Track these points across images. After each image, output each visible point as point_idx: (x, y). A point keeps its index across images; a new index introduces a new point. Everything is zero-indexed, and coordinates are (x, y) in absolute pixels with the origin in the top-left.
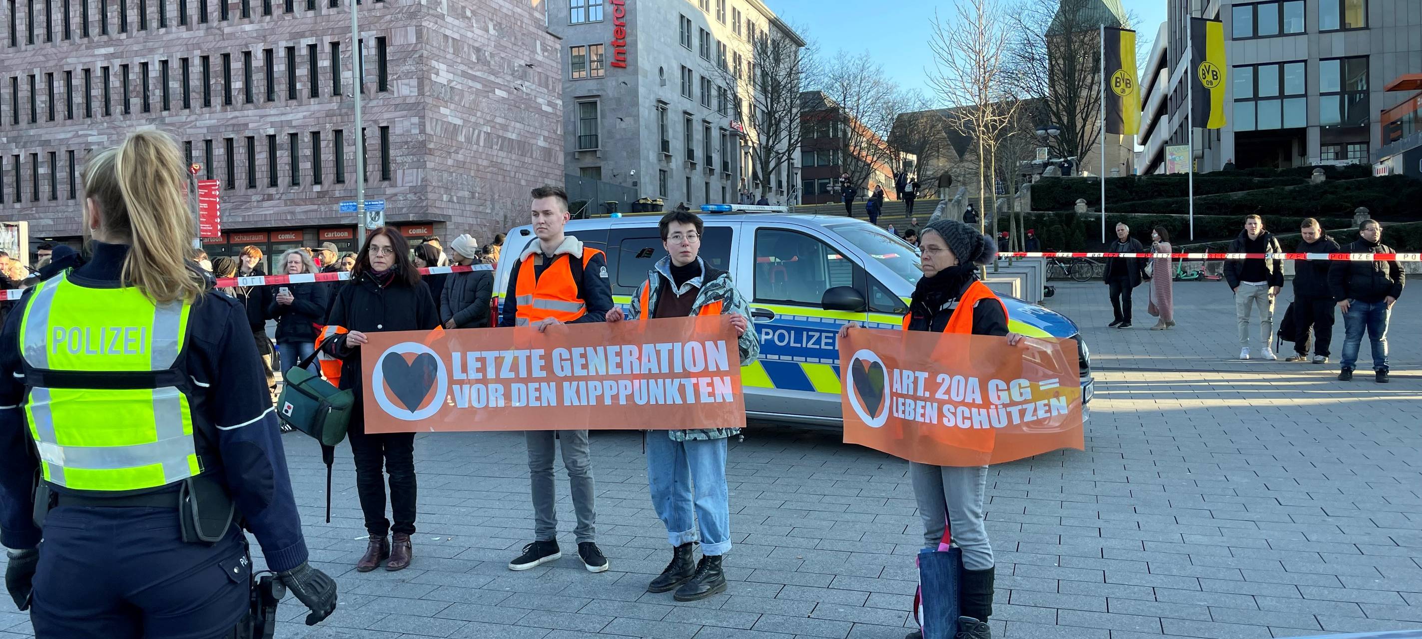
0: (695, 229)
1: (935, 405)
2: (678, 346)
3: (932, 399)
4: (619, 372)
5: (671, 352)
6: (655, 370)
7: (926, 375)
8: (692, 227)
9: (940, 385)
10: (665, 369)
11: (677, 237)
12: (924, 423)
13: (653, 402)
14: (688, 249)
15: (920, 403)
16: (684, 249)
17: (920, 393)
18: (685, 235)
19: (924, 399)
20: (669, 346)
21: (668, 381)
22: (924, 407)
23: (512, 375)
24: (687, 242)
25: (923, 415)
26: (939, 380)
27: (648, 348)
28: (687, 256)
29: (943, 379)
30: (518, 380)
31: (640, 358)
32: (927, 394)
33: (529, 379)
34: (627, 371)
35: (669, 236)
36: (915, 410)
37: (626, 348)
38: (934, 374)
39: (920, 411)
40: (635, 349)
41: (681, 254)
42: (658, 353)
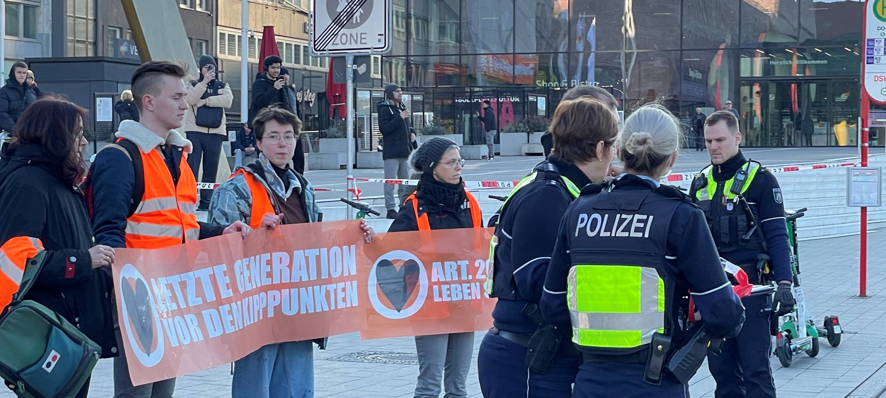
0: (292, 130)
1: (478, 284)
2: (324, 250)
3: (475, 280)
4: (268, 282)
5: (318, 258)
6: (305, 279)
7: (467, 262)
8: (290, 128)
9: (478, 268)
10: (314, 277)
11: (273, 137)
12: (472, 300)
13: (303, 312)
14: (285, 150)
15: (465, 286)
16: (281, 150)
17: (464, 278)
18: (282, 135)
19: (468, 282)
20: (316, 252)
21: (317, 288)
22: (469, 288)
23: (200, 301)
24: (285, 144)
25: (470, 294)
26: (477, 265)
27: (298, 254)
28: (284, 159)
29: (480, 264)
30: (207, 305)
31: (290, 266)
32: (470, 277)
33: (219, 302)
34: (276, 281)
35: (265, 135)
36: (462, 291)
37: (276, 255)
38: (472, 261)
39: (466, 291)
40: (285, 256)
41: (279, 156)
42: (307, 258)
